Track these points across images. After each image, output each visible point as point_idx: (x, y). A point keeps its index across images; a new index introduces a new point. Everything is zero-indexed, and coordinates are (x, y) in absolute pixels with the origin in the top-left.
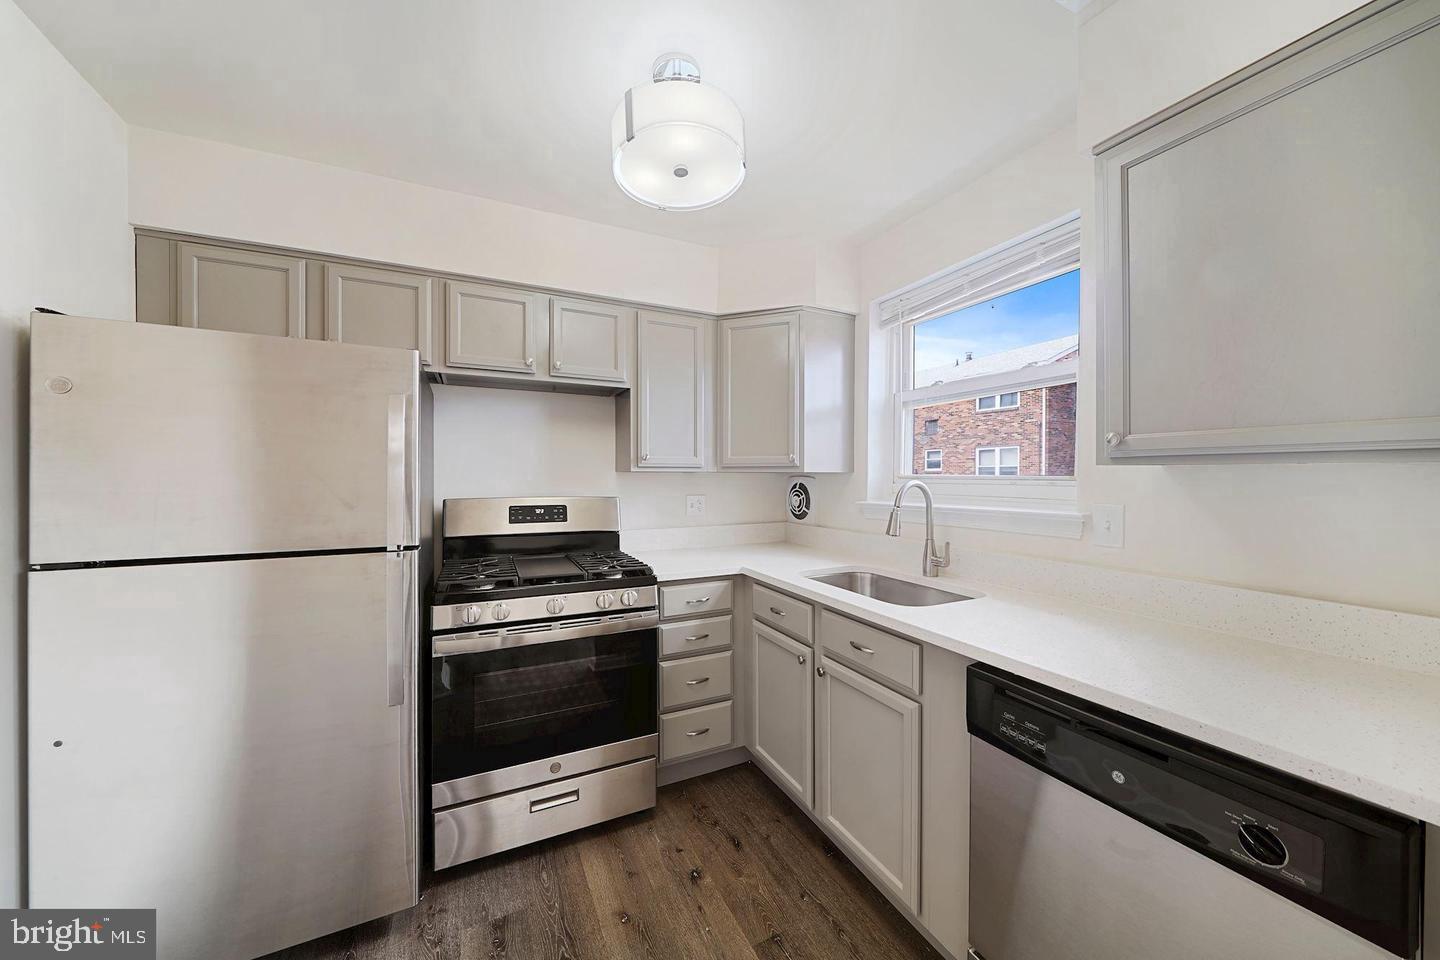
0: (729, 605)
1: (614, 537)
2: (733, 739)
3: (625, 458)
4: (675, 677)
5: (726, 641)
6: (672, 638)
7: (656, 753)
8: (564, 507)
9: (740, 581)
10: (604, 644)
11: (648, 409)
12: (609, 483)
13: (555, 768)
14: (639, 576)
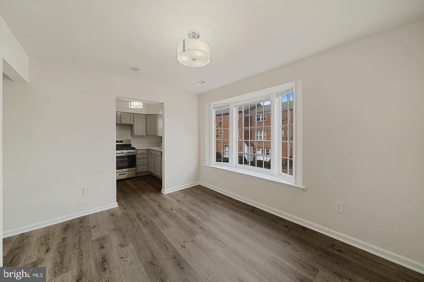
0: (147, 153)
1: (131, 145)
2: (147, 170)
3: (132, 134)
4: (139, 162)
5: (146, 157)
6: (138, 157)
7: (136, 170)
8: (123, 141)
9: (148, 150)
10: (129, 156)
11: (136, 127)
12: (130, 138)
13: (122, 171)
14: (134, 149)
